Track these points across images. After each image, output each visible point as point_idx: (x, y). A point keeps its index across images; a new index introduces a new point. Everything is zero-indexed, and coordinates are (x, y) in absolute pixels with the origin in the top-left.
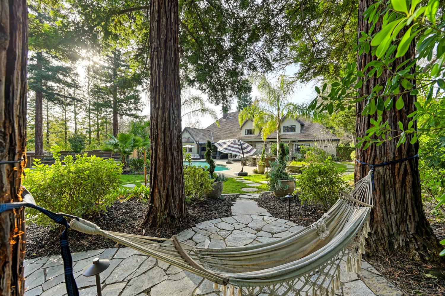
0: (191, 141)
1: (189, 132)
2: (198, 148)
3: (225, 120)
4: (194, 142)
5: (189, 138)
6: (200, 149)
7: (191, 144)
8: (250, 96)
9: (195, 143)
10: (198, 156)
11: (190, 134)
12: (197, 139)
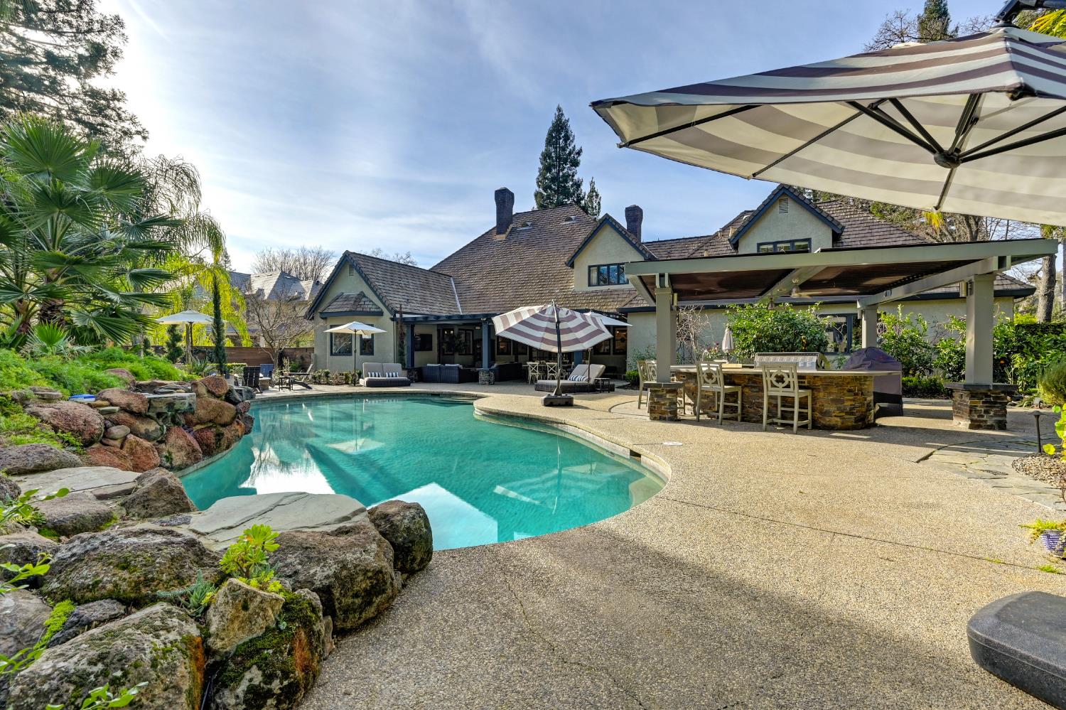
0: (370, 307)
1: (360, 273)
2: (401, 336)
3: (502, 237)
4: (381, 314)
5: (362, 295)
6: (407, 342)
7: (370, 319)
8: (576, 178)
9: (387, 315)
10: (398, 373)
11: (366, 279)
12: (397, 300)
